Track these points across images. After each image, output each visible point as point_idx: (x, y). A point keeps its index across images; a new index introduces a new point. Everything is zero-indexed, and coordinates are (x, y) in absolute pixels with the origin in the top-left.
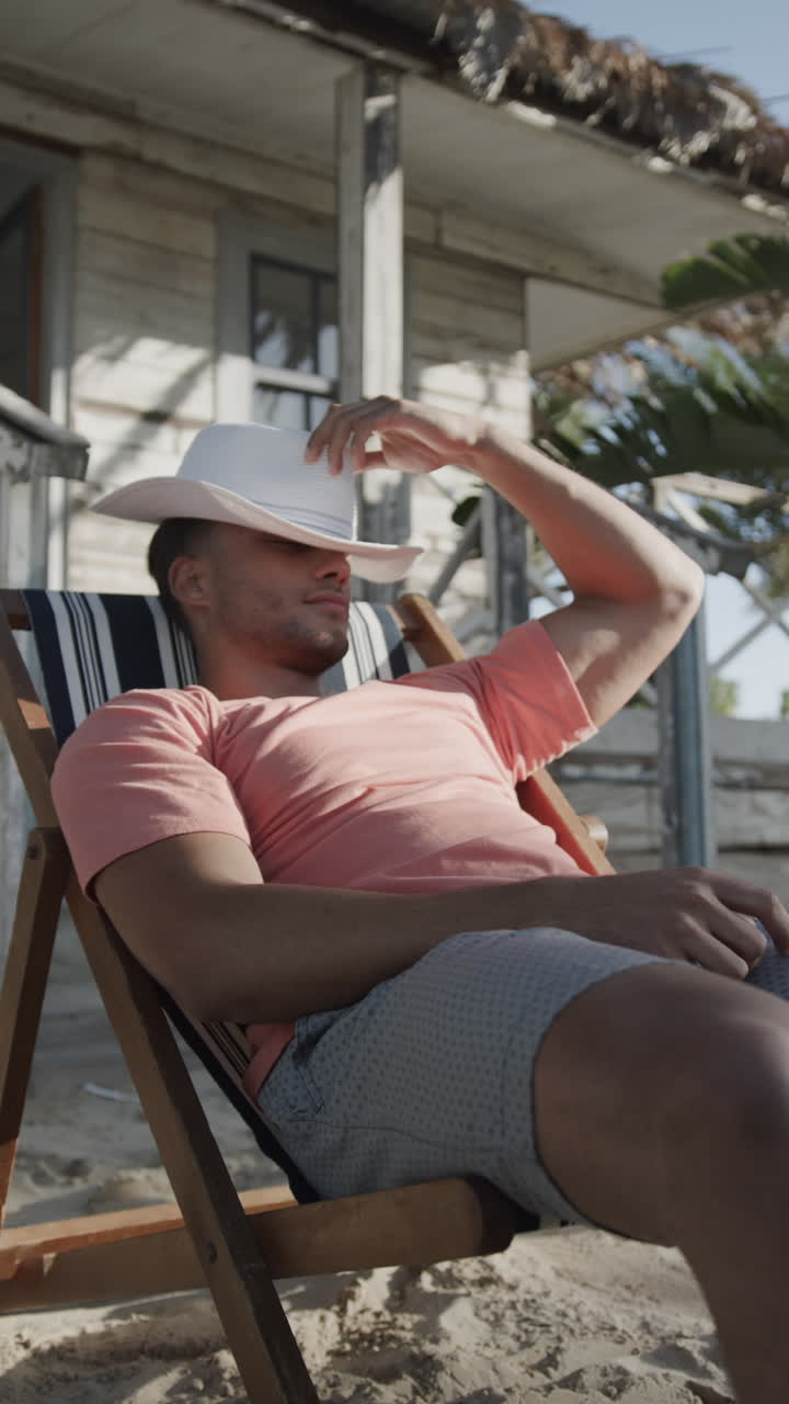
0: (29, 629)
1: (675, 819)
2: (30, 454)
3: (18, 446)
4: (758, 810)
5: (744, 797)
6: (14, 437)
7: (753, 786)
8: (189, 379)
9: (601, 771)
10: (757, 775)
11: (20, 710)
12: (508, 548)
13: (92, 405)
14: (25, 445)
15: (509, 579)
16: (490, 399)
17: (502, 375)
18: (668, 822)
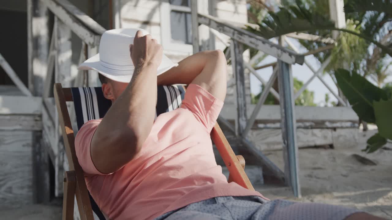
0: (73, 101)
1: (286, 142)
2: (94, 39)
3: (91, 36)
4: (314, 135)
5: (310, 131)
6: (90, 34)
7: (312, 128)
8: (153, 11)
9: (269, 125)
10: (313, 124)
11: (65, 130)
12: (238, 58)
13: (127, 20)
14: (93, 36)
15: (239, 68)
16: (236, 12)
17: (239, 3)
18: (284, 143)
